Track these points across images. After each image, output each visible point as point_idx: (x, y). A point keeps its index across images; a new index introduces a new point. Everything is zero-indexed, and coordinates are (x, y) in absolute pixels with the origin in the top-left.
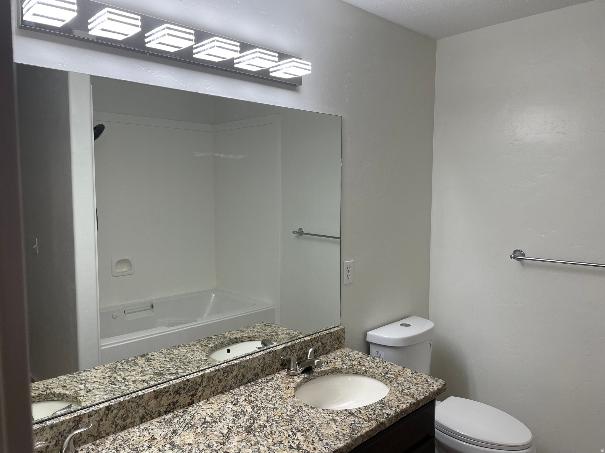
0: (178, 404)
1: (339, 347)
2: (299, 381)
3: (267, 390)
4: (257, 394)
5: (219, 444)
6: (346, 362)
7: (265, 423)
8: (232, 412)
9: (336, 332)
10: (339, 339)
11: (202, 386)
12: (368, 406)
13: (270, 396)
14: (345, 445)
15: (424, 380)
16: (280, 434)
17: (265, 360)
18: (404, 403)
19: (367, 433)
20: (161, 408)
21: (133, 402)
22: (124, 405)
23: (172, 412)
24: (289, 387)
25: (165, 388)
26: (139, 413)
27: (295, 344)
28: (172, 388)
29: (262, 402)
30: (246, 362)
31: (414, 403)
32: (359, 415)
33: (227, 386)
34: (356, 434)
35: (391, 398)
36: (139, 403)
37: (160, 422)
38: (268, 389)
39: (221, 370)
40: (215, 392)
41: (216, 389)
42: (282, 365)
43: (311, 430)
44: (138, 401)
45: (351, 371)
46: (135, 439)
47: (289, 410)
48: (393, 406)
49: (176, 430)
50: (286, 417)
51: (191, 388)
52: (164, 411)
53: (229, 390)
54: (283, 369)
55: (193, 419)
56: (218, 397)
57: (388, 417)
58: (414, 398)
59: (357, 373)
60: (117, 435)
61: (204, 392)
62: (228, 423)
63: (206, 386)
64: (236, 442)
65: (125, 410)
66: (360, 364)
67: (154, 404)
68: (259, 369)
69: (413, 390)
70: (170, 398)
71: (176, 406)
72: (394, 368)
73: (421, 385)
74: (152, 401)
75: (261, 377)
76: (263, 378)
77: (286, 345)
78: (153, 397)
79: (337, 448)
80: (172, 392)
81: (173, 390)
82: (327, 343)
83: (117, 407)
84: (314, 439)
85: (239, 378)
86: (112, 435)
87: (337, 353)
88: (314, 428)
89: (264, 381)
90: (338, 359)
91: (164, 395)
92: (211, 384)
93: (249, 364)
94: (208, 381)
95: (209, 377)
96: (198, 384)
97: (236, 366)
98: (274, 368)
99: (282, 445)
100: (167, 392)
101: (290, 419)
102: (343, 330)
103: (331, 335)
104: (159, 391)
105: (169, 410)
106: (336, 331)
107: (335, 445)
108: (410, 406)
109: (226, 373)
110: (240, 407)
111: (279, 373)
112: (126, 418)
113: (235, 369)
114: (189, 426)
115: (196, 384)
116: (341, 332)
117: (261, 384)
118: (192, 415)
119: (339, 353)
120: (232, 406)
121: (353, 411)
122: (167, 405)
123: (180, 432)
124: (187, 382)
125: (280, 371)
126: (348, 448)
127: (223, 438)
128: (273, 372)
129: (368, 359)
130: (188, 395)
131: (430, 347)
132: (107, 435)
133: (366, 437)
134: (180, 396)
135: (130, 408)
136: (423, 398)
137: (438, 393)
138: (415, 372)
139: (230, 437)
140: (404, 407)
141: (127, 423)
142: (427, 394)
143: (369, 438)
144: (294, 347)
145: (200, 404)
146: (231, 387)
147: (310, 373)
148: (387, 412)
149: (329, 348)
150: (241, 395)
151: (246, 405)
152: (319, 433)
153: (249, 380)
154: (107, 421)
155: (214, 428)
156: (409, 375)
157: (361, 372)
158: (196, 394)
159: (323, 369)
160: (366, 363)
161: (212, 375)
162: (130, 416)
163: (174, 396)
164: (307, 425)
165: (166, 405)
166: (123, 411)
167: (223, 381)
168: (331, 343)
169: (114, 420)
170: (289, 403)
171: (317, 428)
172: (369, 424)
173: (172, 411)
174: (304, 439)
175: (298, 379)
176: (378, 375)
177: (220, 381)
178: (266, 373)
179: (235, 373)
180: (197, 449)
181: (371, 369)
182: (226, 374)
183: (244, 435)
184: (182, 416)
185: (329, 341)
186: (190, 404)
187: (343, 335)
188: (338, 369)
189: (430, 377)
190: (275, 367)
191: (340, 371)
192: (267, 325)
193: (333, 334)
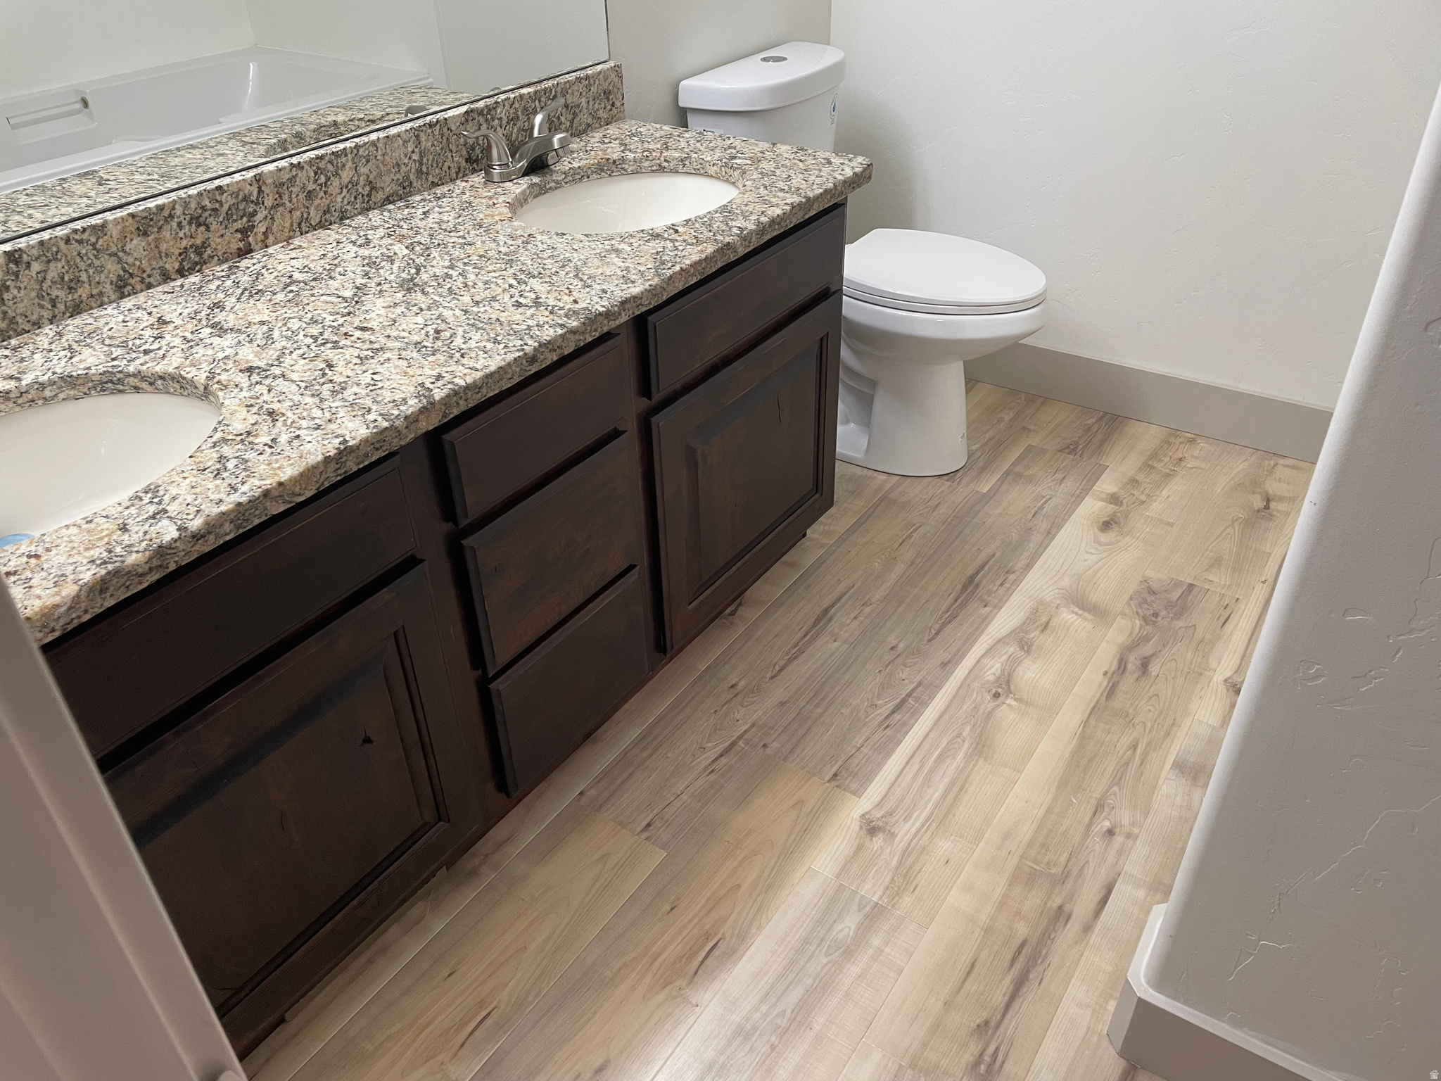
0: (209, 251)
1: (612, 119)
2: (518, 191)
3: (441, 213)
4: (416, 222)
5: (340, 316)
6: (632, 147)
7: (446, 271)
8: (359, 259)
9: (601, 76)
10: (611, 97)
11: (263, 208)
12: (693, 219)
13: (449, 224)
14: (646, 290)
15: (823, 161)
16: (487, 286)
17: (423, 144)
18: (778, 205)
19: (694, 265)
20: (165, 260)
21: (80, 242)
22: (55, 249)
23: (198, 272)
24: (494, 204)
25: (161, 208)
26: (106, 271)
27: (496, 103)
28: (182, 209)
29: (431, 235)
30: (371, 148)
31: (800, 205)
32: (675, 236)
33: (333, 209)
34: (669, 269)
35: (746, 200)
36: (98, 246)
37: (173, 292)
38: (441, 210)
39: (306, 167)
40: (303, 224)
41: (305, 216)
42: (469, 160)
43: (564, 273)
44: (93, 240)
45: (647, 164)
46: (115, 327)
47: (502, 243)
48: (752, 213)
49: (220, 302)
50: (497, 256)
51: (234, 211)
52: (177, 267)
53: (341, 219)
54: (474, 171)
55: (257, 279)
56: (313, 235)
57: (742, 233)
58: (799, 195)
59: (661, 169)
60: (61, 324)
61: (273, 224)
62: (353, 279)
63: (273, 207)
64: (381, 308)
65: (63, 262)
66: (667, 147)
67: (142, 249)
68: (409, 168)
69: (797, 181)
70: (181, 234)
71: (205, 256)
72: (751, 148)
73: (814, 171)
74: (135, 242)
75: (419, 190)
76: (426, 193)
77: (472, 106)
78: (133, 230)
79: (629, 295)
80: (182, 218)
81: (184, 214)
82: (579, 105)
83: (40, 255)
84: (570, 287)
85: (360, 190)
86: (50, 327)
87: (608, 132)
88: (568, 269)
89: (429, 197)
90: (610, 142)
91: (165, 227)
92: (287, 202)
93: (380, 152)
94: (277, 193)
95: (277, 182)
96: (252, 202)
97: (346, 156)
98: (449, 168)
99: (497, 303)
100: (169, 219)
101: (508, 258)
102: (617, 70)
103: (587, 82)
104: (144, 214)
105: (190, 265)
106: (600, 73)
107: (622, 290)
108: (791, 210)
109: (322, 173)
110: (376, 249)
111: (465, 179)
112: (72, 285)
113: (344, 165)
114: (253, 292)
115: (245, 199)
116: (613, 76)
117: (422, 204)
118: (255, 272)
119: (612, 130)
120: (355, 248)
121: (658, 231)
122: (180, 254)
123: (232, 305)
124: (220, 194)
125: (467, 175)
126: (653, 295)
127: (346, 304)
128: (448, 177)
129: (687, 135)
130: (232, 230)
131: (833, 113)
132: (36, 327)
133: (693, 275)
134: (208, 229)
135: (78, 260)
136: (821, 194)
137: (854, 183)
138: (802, 149)
139: (362, 302)
140: (778, 211)
141: (80, 296)
142: (830, 185)
143: (699, 277)
144: (493, 112)
145: (270, 250)
146: (343, 213)
147: (544, 175)
148: (739, 225)
149: (587, 119)
150: (374, 228)
151: (391, 245)
152: (583, 274)
153: (388, 197)
154: (22, 291)
155: (320, 291)
156: (785, 155)
157: (671, 164)
158: (253, 226)
159: (575, 165)
160: (683, 144)
161: (285, 177)
162: (84, 277)
163: (193, 230)
164: (552, 264)
165: (177, 252)
166: (60, 266)
167: (319, 197)
168: (591, 106)
169: (41, 289)
170: (501, 232)
171: (576, 267)
172: (699, 248)
173: (197, 269)
174: (549, 288)
175: (514, 187)
176: (713, 165)
177: (310, 195)
178: (431, 178)
179: (347, 174)
180: (285, 329)
181: (696, 153)
182: (323, 179)
183: (399, 295)
184: (229, 276)
185: (583, 100)
186: (245, 252)
187: (620, 86)
188: (614, 162)
189: (837, 155)
190: (452, 165)
191: (619, 166)
192: (413, 91)
193: (592, 81)
